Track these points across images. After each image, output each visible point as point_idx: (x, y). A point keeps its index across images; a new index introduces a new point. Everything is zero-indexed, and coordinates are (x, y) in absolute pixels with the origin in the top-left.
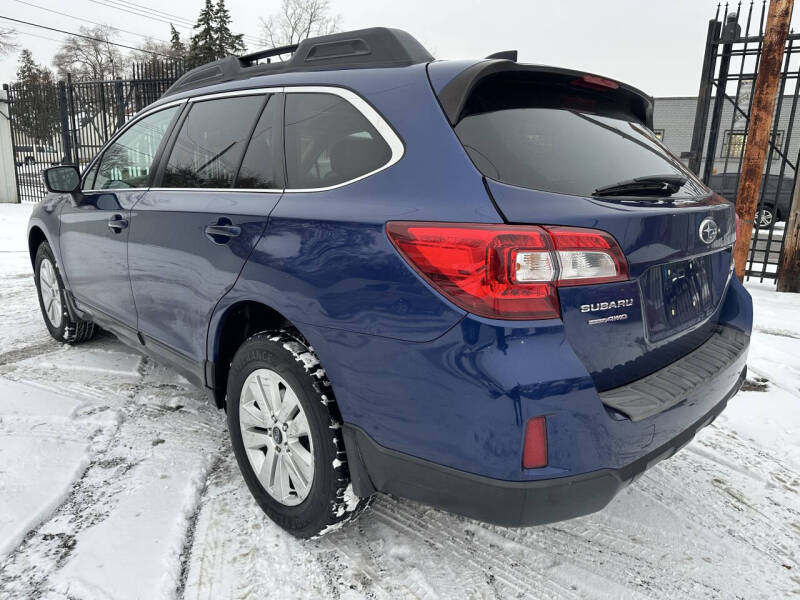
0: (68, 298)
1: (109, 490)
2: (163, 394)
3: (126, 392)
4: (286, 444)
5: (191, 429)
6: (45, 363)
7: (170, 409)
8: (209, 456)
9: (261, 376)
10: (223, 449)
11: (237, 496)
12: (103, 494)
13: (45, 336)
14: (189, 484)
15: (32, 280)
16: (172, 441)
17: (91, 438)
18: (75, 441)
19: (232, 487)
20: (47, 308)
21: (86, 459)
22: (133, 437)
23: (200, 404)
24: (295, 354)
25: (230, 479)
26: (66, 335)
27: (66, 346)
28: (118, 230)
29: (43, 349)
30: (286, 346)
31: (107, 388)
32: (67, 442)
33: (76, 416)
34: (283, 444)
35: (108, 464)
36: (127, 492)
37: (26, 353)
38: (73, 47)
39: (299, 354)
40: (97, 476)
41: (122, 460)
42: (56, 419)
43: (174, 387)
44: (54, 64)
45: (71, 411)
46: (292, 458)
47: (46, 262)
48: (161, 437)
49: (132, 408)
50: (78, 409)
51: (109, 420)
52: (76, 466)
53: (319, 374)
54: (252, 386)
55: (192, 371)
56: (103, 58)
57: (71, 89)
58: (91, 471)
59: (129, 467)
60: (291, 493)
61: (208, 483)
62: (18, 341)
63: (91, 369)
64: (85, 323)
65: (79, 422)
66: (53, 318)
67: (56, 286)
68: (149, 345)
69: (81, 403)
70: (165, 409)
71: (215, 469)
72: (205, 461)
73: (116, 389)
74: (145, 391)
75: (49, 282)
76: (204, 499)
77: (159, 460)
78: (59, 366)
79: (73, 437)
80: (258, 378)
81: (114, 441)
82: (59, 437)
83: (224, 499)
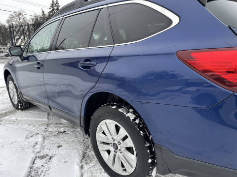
0: (19, 94)
1: (44, 169)
2: (58, 127)
3: (44, 127)
4: (120, 150)
5: (70, 140)
6: (13, 118)
7: (61, 132)
8: (80, 151)
9: (107, 122)
10: (85, 148)
11: (96, 168)
12: (42, 171)
13: (12, 108)
14: (76, 165)
15: (6, 88)
16: (64, 146)
17: (34, 147)
18: (28, 148)
19: (93, 165)
20: (12, 98)
21: (33, 156)
22: (49, 145)
23: (72, 130)
24: (125, 114)
25: (91, 161)
26: (19, 107)
27: (20, 111)
28: (39, 68)
29: (11, 112)
30: (120, 110)
31: (37, 126)
32: (25, 149)
33: (27, 138)
34: (118, 150)
35: (42, 157)
36: (51, 170)
37: (6, 114)
38: (12, 17)
39: (127, 113)
40: (39, 163)
41: (47, 155)
42: (19, 140)
43: (61, 124)
44: (6, 22)
45: (25, 136)
46: (123, 156)
47: (11, 82)
48: (60, 145)
49: (47, 133)
50: (28, 135)
51: (39, 139)
52: (30, 160)
53: (137, 121)
54: (102, 127)
55: (73, 120)
56: (22, 20)
57: (13, 28)
58: (36, 161)
59: (50, 158)
60: (123, 170)
61: (83, 163)
62: (2, 110)
63: (30, 119)
64: (26, 102)
65: (28, 140)
66: (14, 101)
67: (15, 90)
68: (53, 110)
69: (28, 132)
70: (59, 133)
71: (84, 157)
72: (79, 153)
73: (40, 126)
74: (51, 126)
75: (12, 89)
76: (83, 171)
77: (61, 154)
78: (18, 119)
79: (27, 147)
80: (106, 123)
81: (43, 147)
82: (21, 147)
83: (91, 171)
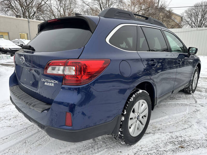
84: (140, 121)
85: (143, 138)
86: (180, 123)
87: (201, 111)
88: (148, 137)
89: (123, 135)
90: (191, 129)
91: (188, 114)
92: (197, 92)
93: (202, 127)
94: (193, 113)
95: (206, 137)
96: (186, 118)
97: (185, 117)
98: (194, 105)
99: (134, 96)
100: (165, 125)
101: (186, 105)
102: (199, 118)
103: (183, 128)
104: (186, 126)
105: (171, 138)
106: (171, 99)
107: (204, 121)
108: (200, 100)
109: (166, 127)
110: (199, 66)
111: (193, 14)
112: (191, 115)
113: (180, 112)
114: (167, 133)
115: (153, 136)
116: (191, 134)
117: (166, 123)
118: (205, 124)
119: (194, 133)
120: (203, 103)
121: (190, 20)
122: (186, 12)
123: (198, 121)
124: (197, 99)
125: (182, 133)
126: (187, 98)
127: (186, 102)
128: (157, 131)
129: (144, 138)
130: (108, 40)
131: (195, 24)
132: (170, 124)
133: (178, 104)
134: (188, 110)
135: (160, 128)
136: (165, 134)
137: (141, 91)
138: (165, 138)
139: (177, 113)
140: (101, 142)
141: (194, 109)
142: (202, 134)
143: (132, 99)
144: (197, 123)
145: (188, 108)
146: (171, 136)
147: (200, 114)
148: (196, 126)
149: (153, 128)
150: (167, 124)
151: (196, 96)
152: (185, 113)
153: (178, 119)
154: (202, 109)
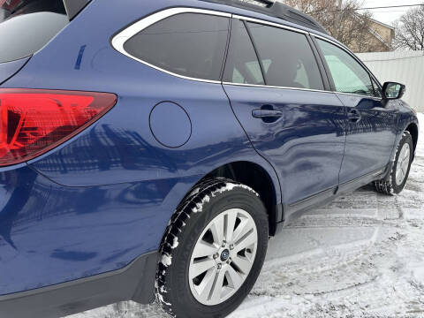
84: (233, 265)
85: (241, 307)
86: (349, 269)
87: (409, 238)
88: (256, 305)
89: (169, 304)
90: (375, 286)
91: (376, 244)
92: (408, 191)
93: (404, 281)
94: (387, 243)
95: (408, 310)
96: (366, 257)
97: (365, 254)
98: (396, 222)
99: (207, 198)
100: (310, 272)
101: (375, 221)
102: (400, 255)
103: (352, 282)
104: (362, 277)
105: (315, 308)
106: (340, 207)
107: (410, 265)
108: (412, 210)
109: (310, 279)
110: (413, 130)
111: (418, 23)
112: (382, 248)
113: (356, 240)
114: (307, 297)
115: (269, 304)
116: (370, 300)
117: (312, 269)
118: (412, 272)
119: (379, 297)
120: (417, 217)
121: (410, 35)
122: (403, 19)
123: (396, 265)
124: (403, 209)
125: (348, 297)
126: (379, 206)
127: (376, 214)
128: (284, 287)
129: (243, 309)
130: (118, 42)
131: (421, 44)
132: (323, 272)
133: (355, 219)
134: (376, 234)
135: (294, 282)
136: (302, 299)
137: (230, 186)
138: (299, 310)
139: (345, 243)
140: (133, 315)
141: (392, 232)
142: (401, 301)
143: (198, 208)
144: (394, 269)
145: (377, 229)
146: (317, 304)
147: (406, 245)
148: (387, 279)
149: (276, 280)
150: (314, 271)
151: (404, 201)
152: (366, 242)
153: (345, 258)
154: (412, 234)
